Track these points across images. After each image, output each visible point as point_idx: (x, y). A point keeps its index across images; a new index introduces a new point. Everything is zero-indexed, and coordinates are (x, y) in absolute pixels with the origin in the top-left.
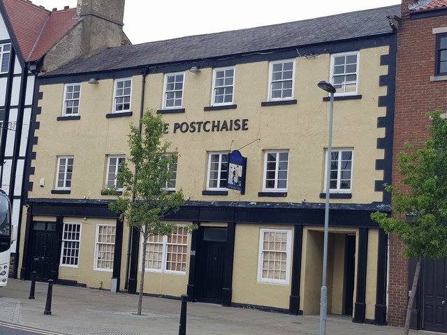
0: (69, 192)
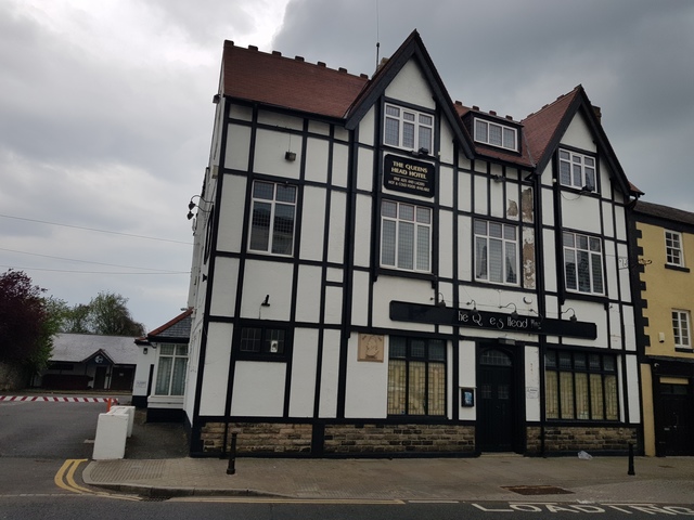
0: (691, 351)
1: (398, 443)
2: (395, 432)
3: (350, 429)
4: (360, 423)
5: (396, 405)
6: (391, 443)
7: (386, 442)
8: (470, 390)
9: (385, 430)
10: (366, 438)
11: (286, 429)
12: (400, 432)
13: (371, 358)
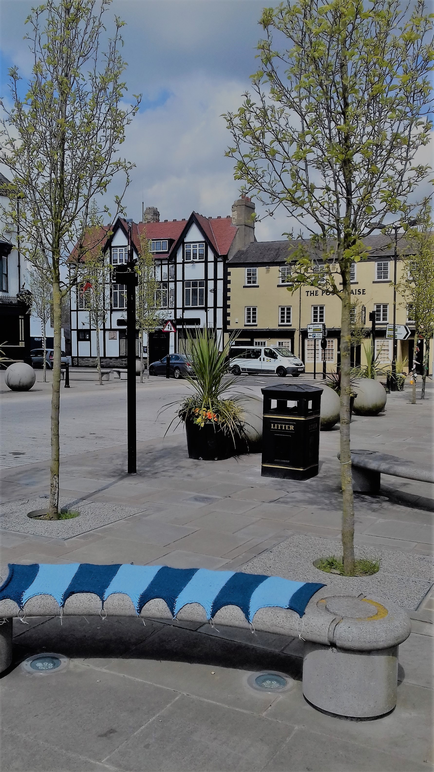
0: (256, 325)
1: (123, 364)
2: (122, 361)
3: (108, 360)
4: (111, 358)
5: (123, 353)
6: (121, 364)
7: (119, 364)
8: (146, 347)
9: (118, 360)
10: (113, 362)
11: (91, 360)
12: (123, 361)
13: (113, 338)
